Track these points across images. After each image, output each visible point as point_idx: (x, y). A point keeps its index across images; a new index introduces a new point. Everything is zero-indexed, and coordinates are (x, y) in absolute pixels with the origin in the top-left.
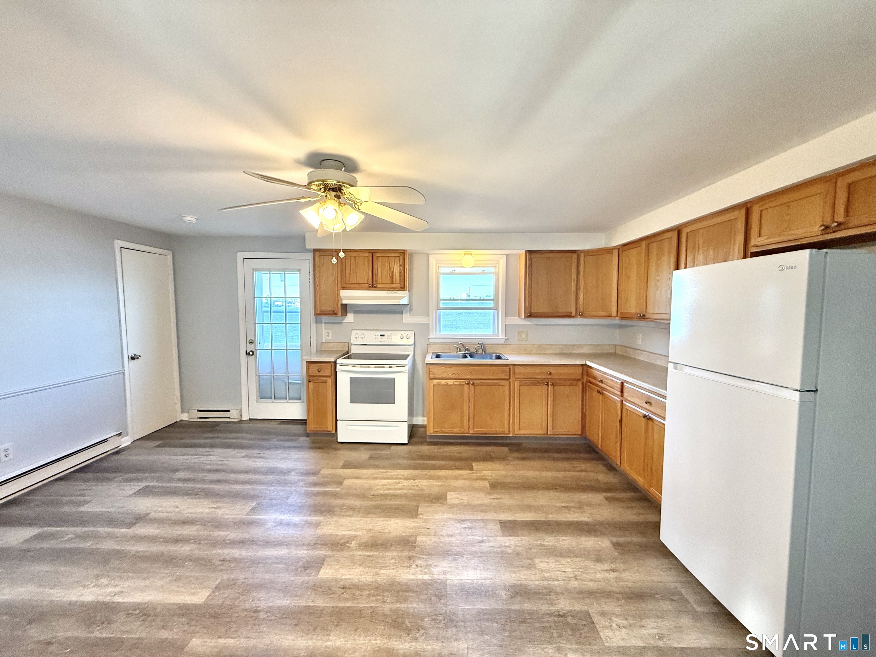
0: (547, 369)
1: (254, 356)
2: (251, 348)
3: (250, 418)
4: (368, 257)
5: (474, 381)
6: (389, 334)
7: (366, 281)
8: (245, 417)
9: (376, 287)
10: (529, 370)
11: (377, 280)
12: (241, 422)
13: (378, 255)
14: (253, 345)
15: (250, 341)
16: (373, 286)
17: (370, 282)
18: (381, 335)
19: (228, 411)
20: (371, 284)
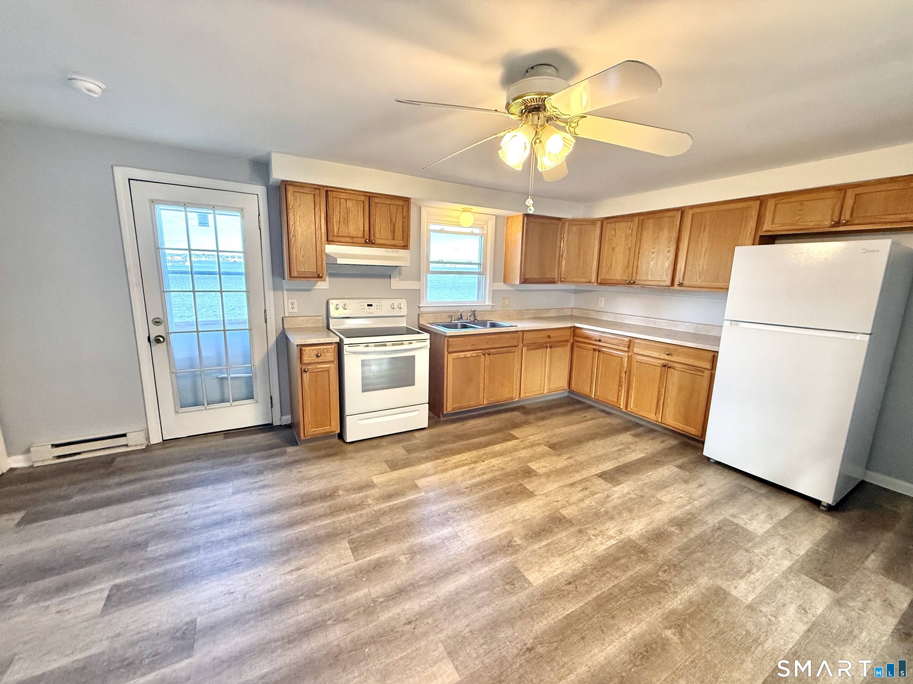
0: (548, 333)
1: (165, 342)
2: (157, 330)
3: (164, 439)
4: (363, 202)
5: (490, 350)
6: (378, 304)
7: (360, 234)
8: (155, 439)
9: (373, 243)
10: (534, 335)
11: (374, 234)
12: (149, 448)
13: (377, 200)
14: (162, 326)
15: (155, 320)
16: (370, 242)
17: (367, 237)
18: (368, 305)
19: (124, 435)
20: (368, 238)
